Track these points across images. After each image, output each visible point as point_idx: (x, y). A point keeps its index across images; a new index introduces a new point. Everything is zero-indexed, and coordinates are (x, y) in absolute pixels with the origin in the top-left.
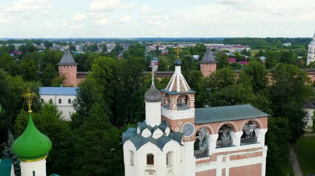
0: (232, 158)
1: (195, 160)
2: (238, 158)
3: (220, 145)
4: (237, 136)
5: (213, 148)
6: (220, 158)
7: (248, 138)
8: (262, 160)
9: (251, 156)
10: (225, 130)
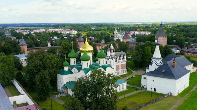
0: (121, 62)
1: (115, 63)
2: (122, 62)
3: (119, 60)
4: (122, 58)
5: (118, 61)
6: (119, 62)
7: (123, 58)
8: (126, 63)
9: (124, 62)
10: (120, 56)
